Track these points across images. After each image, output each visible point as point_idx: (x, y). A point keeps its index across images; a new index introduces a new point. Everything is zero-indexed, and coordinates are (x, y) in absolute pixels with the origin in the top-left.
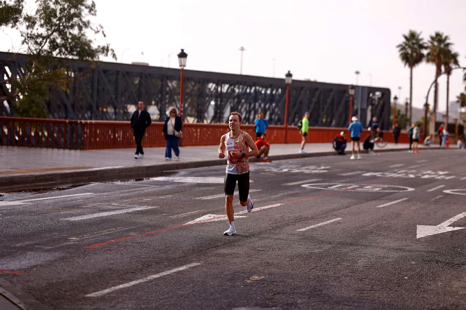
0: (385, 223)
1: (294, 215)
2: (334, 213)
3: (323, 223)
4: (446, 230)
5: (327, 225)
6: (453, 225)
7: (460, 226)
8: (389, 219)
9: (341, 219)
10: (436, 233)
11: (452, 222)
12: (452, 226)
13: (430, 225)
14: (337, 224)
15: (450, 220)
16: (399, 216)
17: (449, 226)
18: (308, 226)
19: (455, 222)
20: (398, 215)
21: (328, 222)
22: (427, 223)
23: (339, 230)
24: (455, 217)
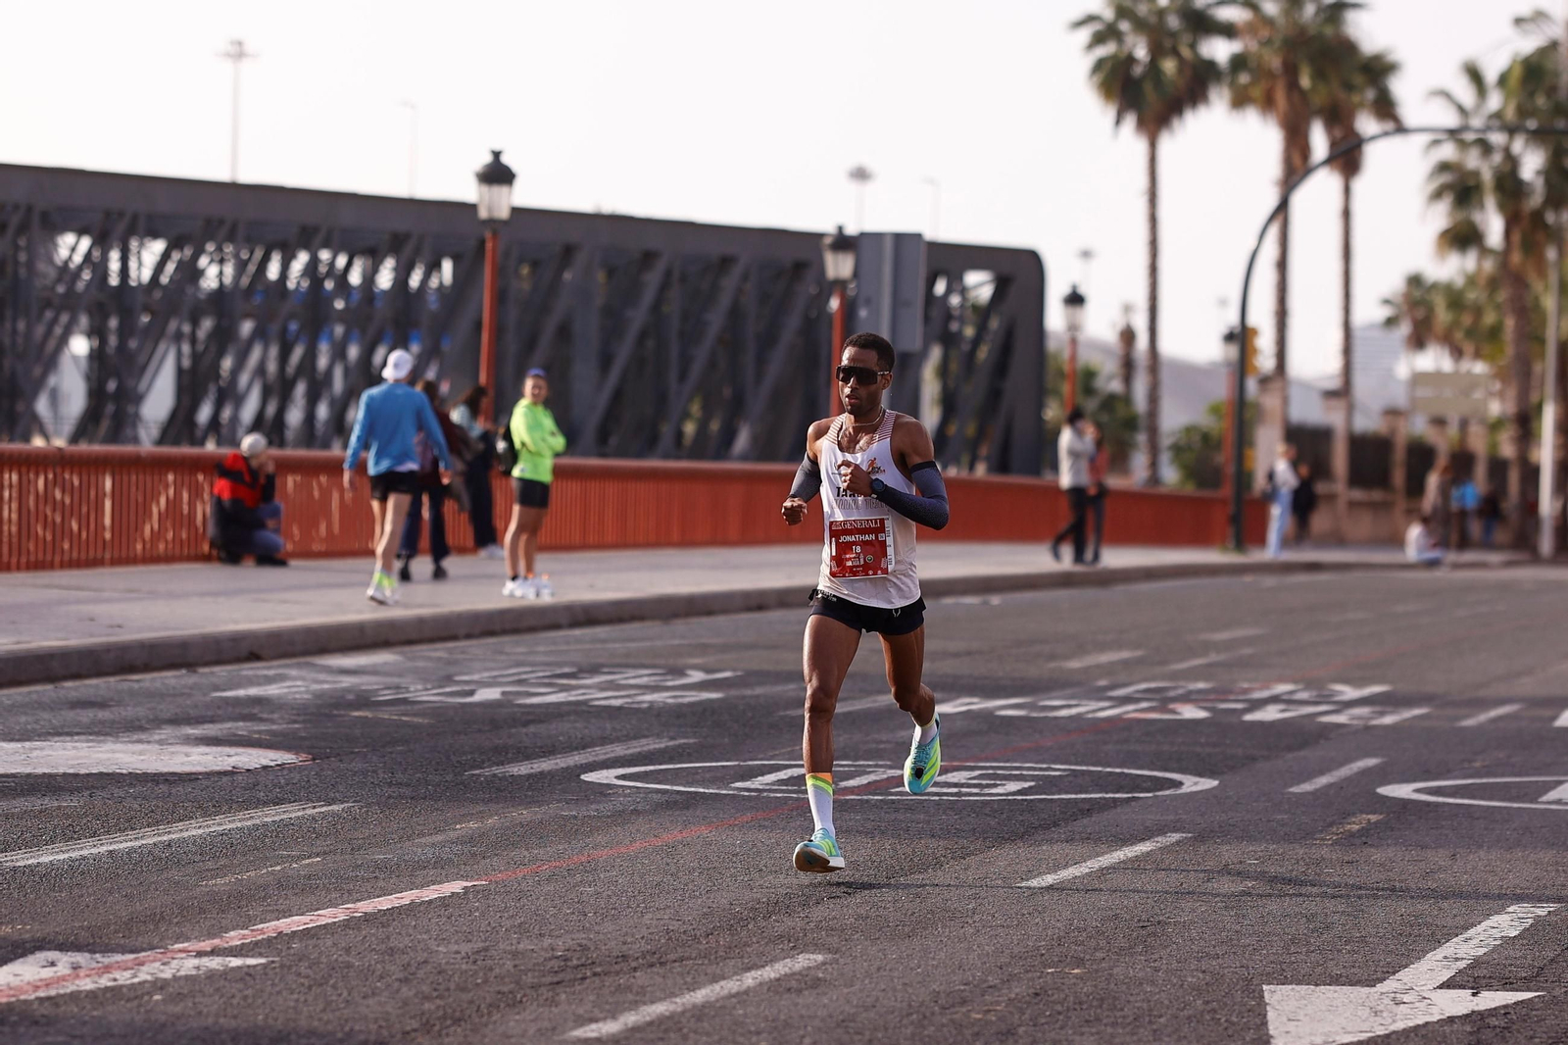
0: (1076, 976)
1: (547, 942)
2: (779, 928)
3: (717, 987)
4: (1434, 1010)
5: (742, 996)
6: (1470, 979)
7: (1507, 985)
8: (1099, 955)
9: (820, 958)
10: (1381, 1031)
11: (1462, 965)
12: (1462, 987)
13: (1336, 980)
14: (799, 991)
15: (1448, 949)
16: (1154, 934)
17: (1447, 985)
18: (634, 1005)
19: (1477, 962)
20: (1149, 932)
21: (750, 979)
22: (1319, 970)
23: (817, 1023)
24: (1471, 932)
